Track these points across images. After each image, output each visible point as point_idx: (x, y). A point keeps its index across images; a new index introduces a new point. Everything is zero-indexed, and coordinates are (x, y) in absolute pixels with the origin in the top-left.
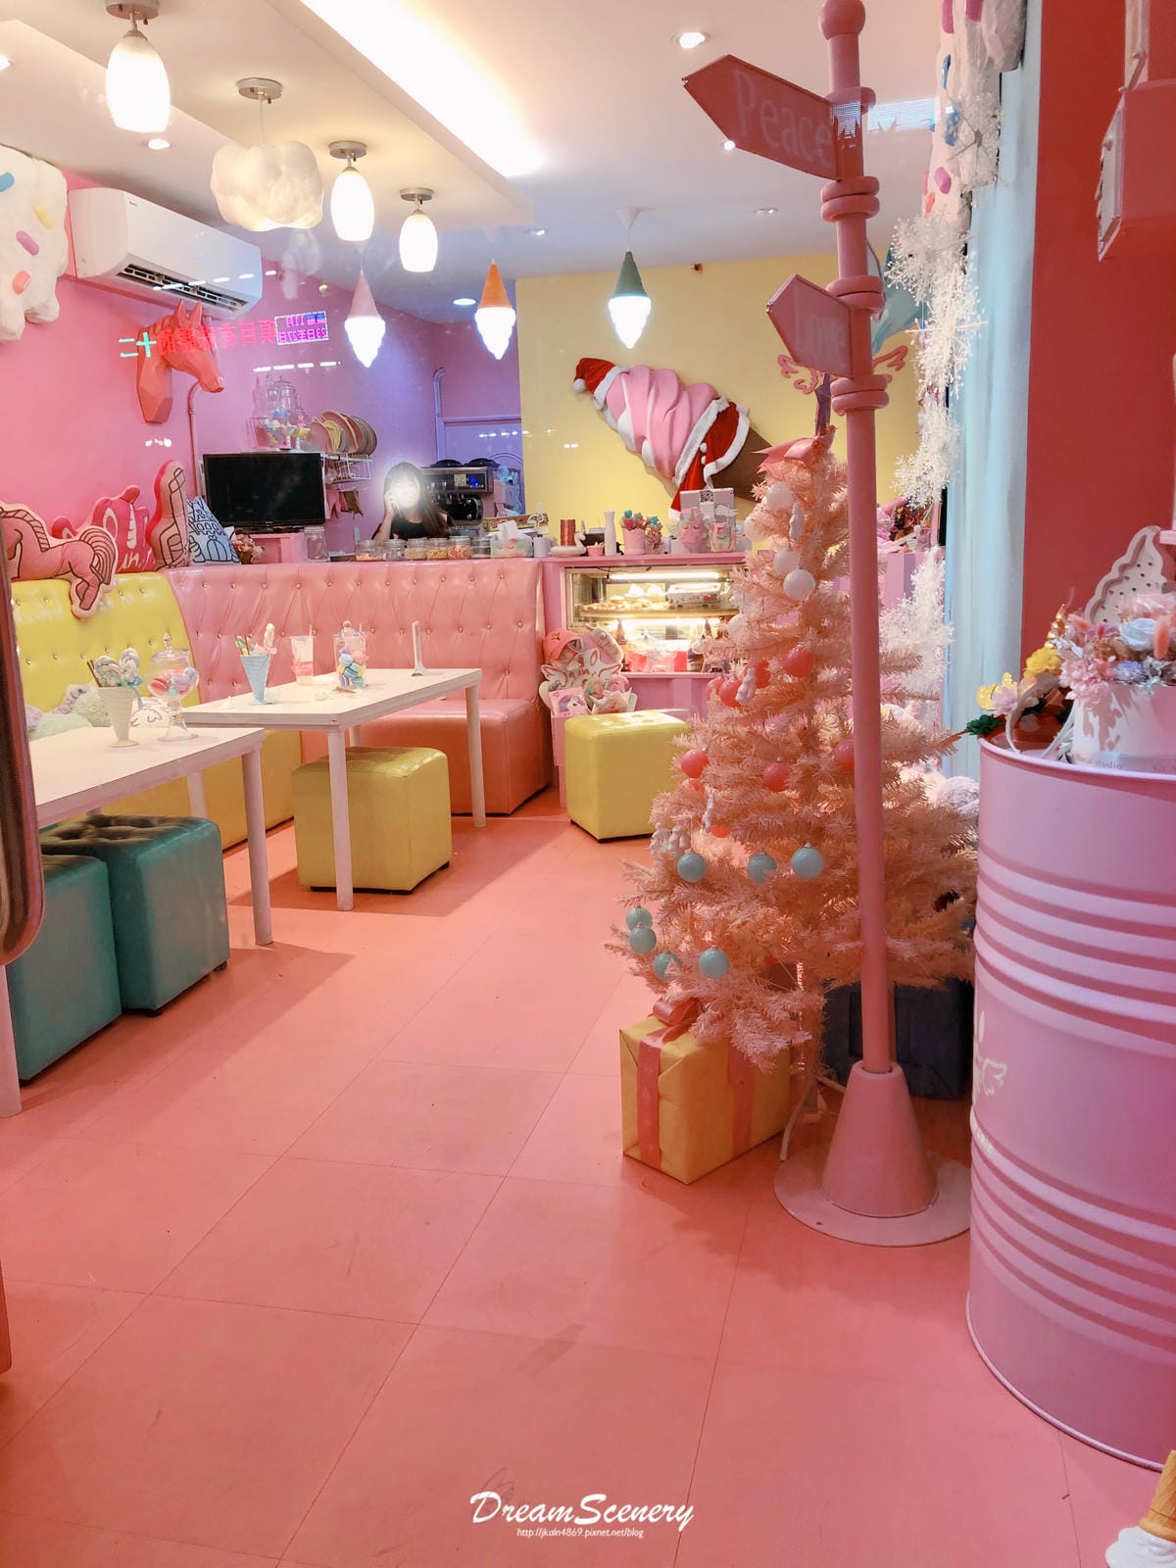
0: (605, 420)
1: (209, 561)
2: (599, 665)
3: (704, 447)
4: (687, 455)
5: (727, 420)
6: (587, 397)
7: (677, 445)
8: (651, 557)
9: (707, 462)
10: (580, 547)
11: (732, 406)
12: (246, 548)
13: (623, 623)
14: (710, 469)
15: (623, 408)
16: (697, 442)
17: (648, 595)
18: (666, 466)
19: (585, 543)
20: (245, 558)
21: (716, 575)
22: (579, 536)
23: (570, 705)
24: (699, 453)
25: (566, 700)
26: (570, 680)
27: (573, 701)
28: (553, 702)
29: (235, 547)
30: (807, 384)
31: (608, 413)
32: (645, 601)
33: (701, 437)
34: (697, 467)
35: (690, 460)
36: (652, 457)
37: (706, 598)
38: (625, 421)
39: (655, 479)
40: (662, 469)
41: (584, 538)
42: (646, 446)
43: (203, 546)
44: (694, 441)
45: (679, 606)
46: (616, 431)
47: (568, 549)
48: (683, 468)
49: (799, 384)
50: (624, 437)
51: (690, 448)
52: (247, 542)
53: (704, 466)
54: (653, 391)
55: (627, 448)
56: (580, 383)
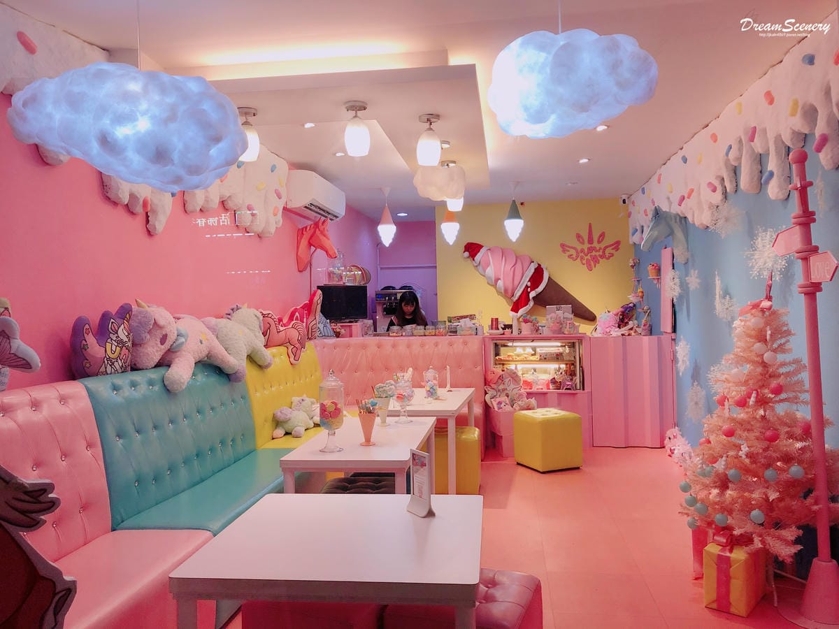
0: (478, 270)
1: (325, 336)
2: (512, 386)
3: (529, 284)
4: (520, 288)
5: (539, 272)
6: (470, 260)
7: (516, 282)
8: (534, 336)
9: (531, 290)
10: (501, 331)
11: (539, 265)
12: (338, 330)
13: (518, 366)
14: (532, 294)
15: (488, 265)
16: (526, 281)
17: (526, 352)
18: (510, 292)
19: (503, 329)
20: (338, 335)
21: (559, 344)
22: (501, 326)
23: (502, 406)
24: (527, 287)
25: (500, 403)
26: (499, 393)
27: (503, 404)
28: (494, 404)
29: (333, 329)
30: (574, 256)
31: (480, 268)
32: (526, 356)
33: (528, 280)
34: (525, 294)
35: (522, 290)
36: (503, 288)
37: (557, 355)
38: (490, 271)
39: (502, 298)
40: (507, 294)
41: (503, 327)
42: (500, 283)
43: (322, 329)
44: (524, 282)
45: (545, 358)
46: (484, 276)
47: (495, 331)
48: (518, 294)
49: (570, 256)
50: (489, 278)
51: (523, 284)
52: (338, 327)
53: (529, 292)
54: (504, 258)
55: (488, 283)
56: (467, 254)
